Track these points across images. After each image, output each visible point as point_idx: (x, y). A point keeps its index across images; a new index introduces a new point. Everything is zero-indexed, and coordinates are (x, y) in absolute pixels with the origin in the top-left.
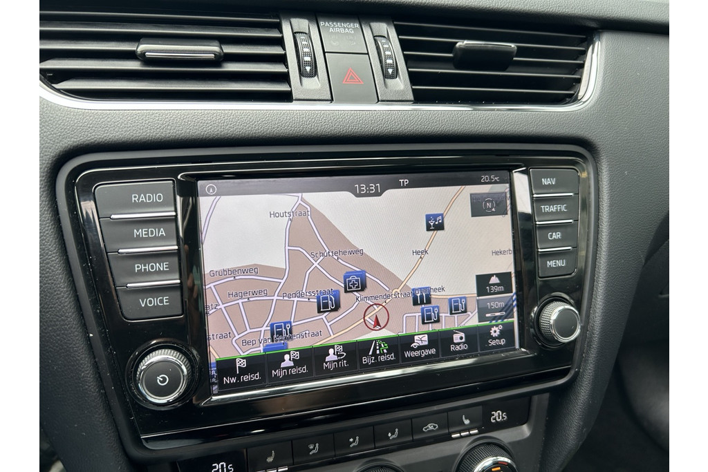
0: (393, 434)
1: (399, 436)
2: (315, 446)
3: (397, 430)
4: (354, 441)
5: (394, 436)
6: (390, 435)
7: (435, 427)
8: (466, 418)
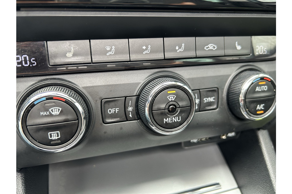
0: (180, 48)
1: (185, 50)
2: (112, 48)
3: (183, 45)
4: (146, 49)
5: (180, 50)
6: (177, 48)
7: (214, 47)
8: (239, 44)
